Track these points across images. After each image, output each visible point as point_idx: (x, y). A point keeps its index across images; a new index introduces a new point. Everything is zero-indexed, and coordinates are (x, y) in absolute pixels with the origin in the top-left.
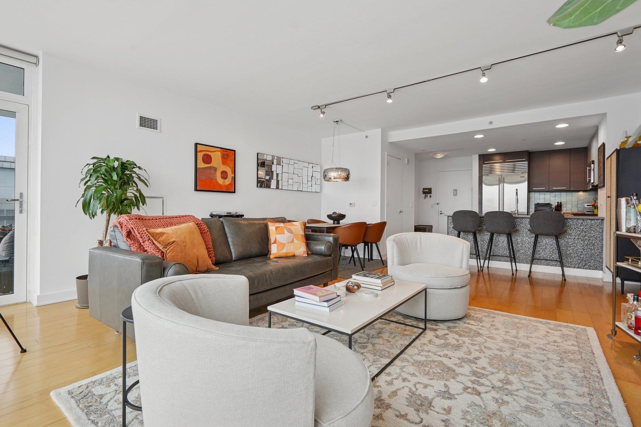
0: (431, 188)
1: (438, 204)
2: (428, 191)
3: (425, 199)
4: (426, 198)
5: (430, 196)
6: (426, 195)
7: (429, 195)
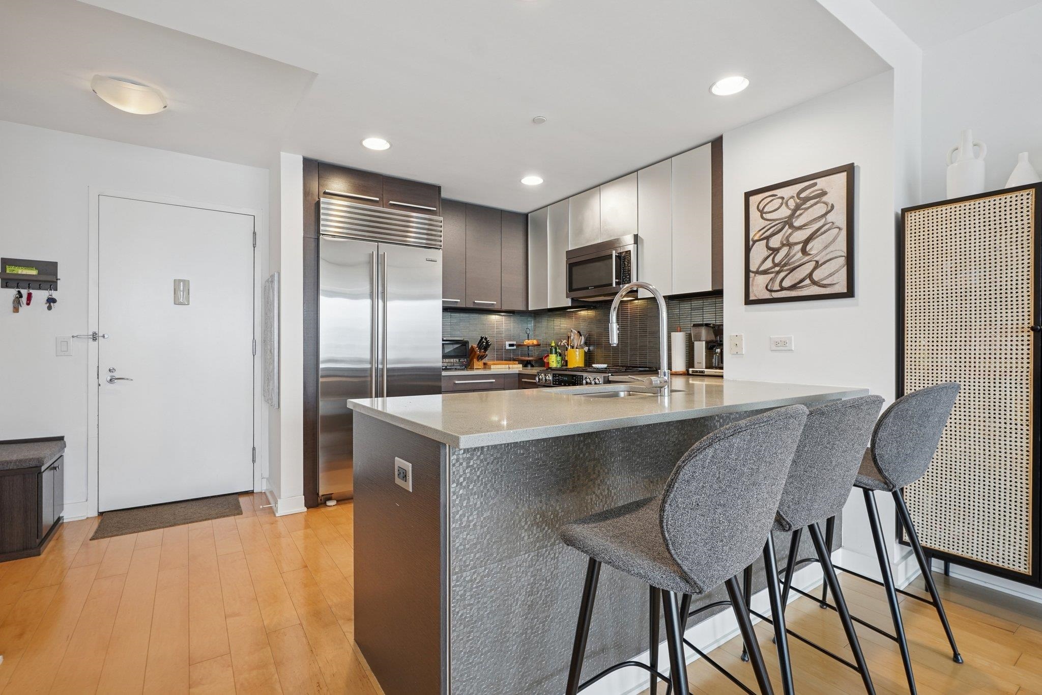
0: (54, 265)
1: (95, 337)
2: (34, 272)
3: (16, 310)
4: (24, 308)
5: (51, 301)
6: (24, 292)
7: (40, 296)
